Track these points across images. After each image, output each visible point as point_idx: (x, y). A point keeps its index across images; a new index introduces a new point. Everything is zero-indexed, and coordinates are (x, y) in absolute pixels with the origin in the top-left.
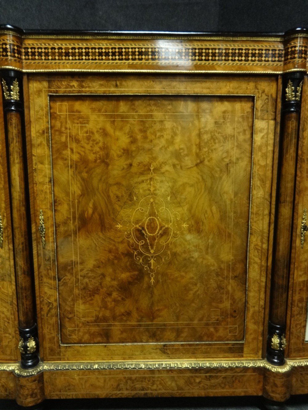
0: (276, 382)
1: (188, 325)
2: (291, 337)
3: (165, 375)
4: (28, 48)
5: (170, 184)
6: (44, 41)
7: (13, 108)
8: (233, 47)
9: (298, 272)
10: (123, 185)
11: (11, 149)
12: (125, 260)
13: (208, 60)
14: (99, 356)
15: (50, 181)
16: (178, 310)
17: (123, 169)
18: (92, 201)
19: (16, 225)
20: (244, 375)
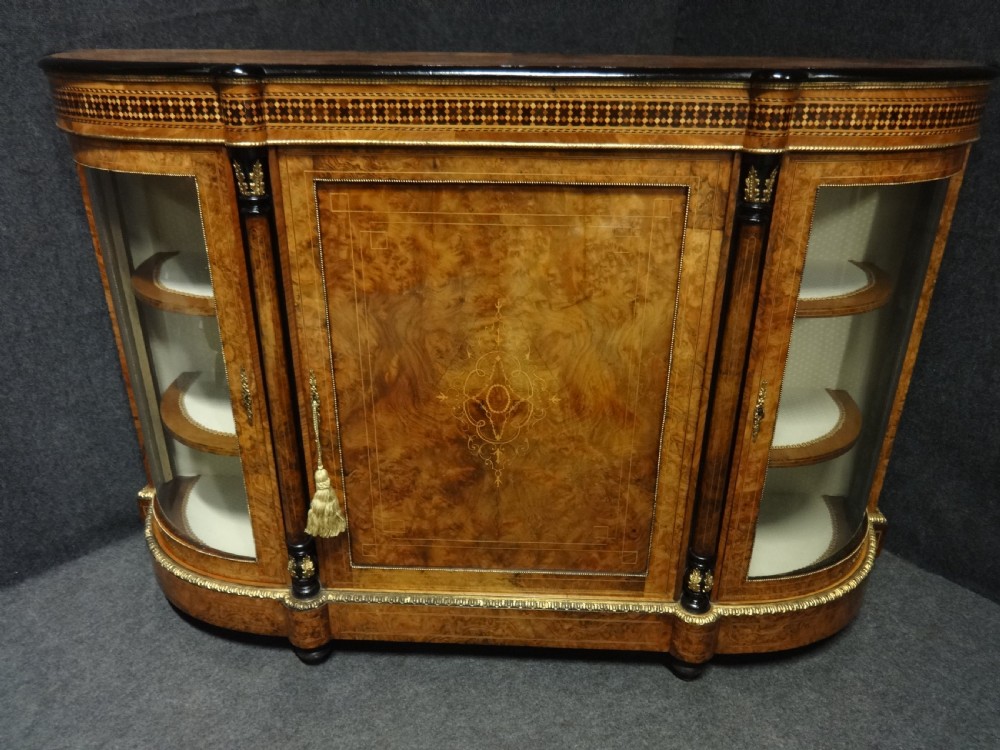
0: (690, 637)
1: (556, 547)
2: (724, 572)
3: (515, 617)
4: (273, 101)
5: (530, 334)
6: (301, 88)
7: (255, 211)
9: (743, 478)
10: (448, 333)
11: (257, 277)
12: (452, 449)
13: (604, 124)
15: (325, 325)
16: (540, 525)
17: (449, 307)
18: (397, 356)
19: (273, 396)
20: (640, 624)
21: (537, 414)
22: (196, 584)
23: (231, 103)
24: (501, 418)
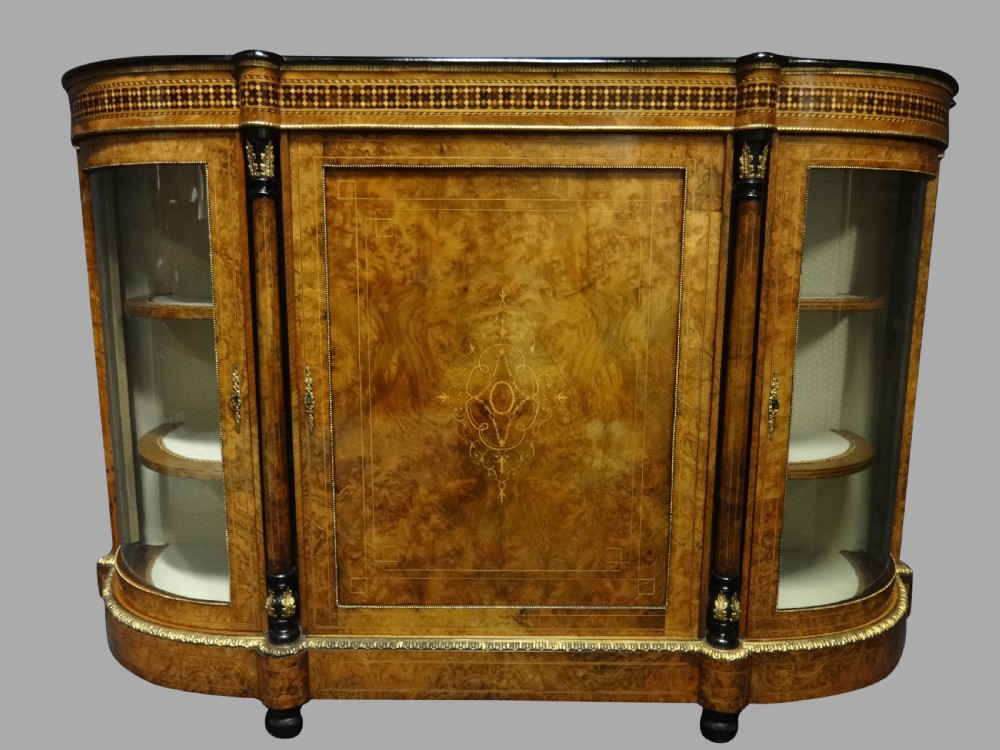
0: (720, 678)
1: (565, 575)
2: (751, 600)
3: (522, 662)
4: (290, 88)
5: (535, 324)
7: (263, 192)
8: (647, 85)
9: (763, 482)
10: (451, 325)
11: (259, 261)
12: (454, 458)
13: (603, 107)
14: (405, 628)
15: (325, 317)
16: (548, 548)
17: (452, 296)
18: (397, 352)
19: (265, 393)
20: (662, 667)
21: (543, 413)
23: (250, 83)
24: (505, 420)
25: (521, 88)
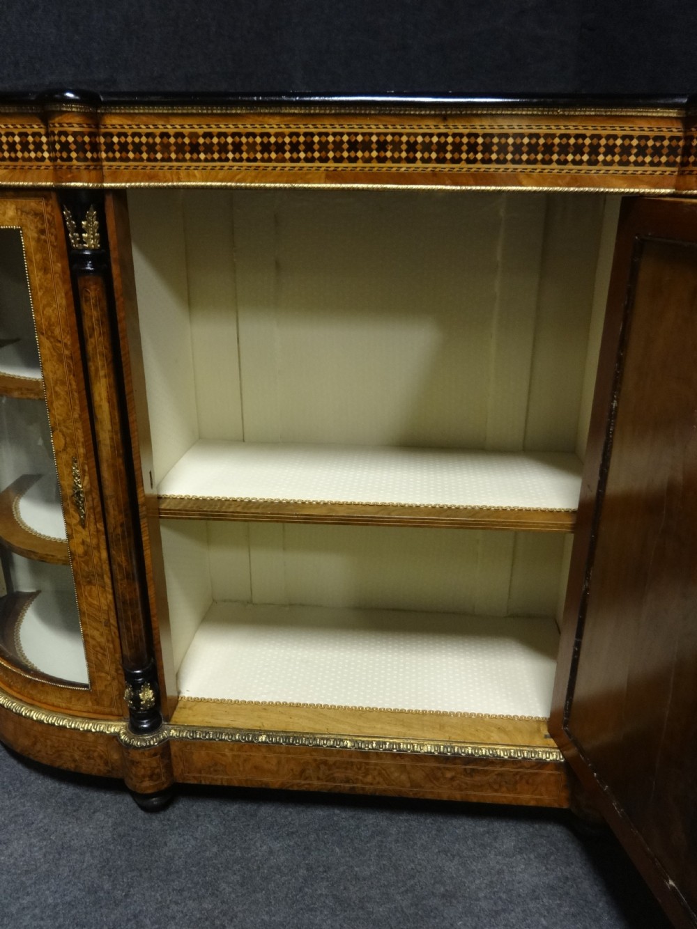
4: (111, 135)
6: (144, 119)
7: (89, 268)
8: (563, 131)
11: (90, 348)
13: (505, 161)
22: (20, 715)
23: (60, 134)
25: (401, 135)
